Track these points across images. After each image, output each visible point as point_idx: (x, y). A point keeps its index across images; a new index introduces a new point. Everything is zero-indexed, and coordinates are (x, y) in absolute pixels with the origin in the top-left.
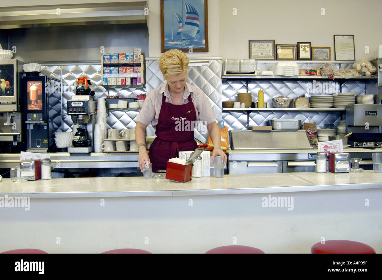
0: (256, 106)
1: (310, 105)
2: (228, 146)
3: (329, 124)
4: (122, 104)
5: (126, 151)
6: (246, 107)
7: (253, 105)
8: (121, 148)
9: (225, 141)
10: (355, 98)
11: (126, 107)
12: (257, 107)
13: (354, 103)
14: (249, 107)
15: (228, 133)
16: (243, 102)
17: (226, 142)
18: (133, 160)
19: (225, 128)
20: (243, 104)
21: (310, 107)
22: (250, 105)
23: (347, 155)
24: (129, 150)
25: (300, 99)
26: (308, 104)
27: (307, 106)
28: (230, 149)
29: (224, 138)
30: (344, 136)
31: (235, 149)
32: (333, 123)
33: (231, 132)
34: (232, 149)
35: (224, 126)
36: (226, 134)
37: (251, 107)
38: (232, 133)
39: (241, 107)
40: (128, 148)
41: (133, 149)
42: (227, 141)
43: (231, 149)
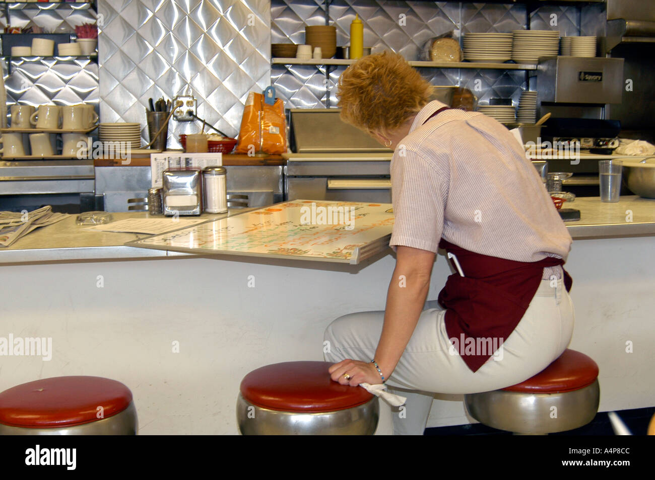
0: (347, 56)
1: (462, 56)
2: (285, 144)
3: (502, 98)
4: (42, 46)
5: (55, 155)
6: (324, 57)
7: (339, 53)
8: (42, 149)
9: (278, 133)
10: (557, 42)
11: (50, 53)
12: (349, 58)
13: (556, 53)
14: (330, 58)
15: (283, 115)
16: (318, 47)
17: (280, 136)
18: (70, 177)
19: (276, 105)
20: (318, 50)
21: (462, 59)
22: (333, 52)
23: (542, 164)
24: (60, 152)
25: (442, 41)
26: (458, 53)
27: (457, 57)
28: (289, 150)
29: (275, 125)
30: (533, 124)
31: (301, 149)
32: (509, 96)
33: (291, 113)
34: (294, 150)
35: (276, 99)
36: (280, 116)
37: (334, 58)
38: (294, 115)
39: (314, 56)
40: (59, 148)
41: (69, 151)
42: (282, 131)
43: (291, 149)
